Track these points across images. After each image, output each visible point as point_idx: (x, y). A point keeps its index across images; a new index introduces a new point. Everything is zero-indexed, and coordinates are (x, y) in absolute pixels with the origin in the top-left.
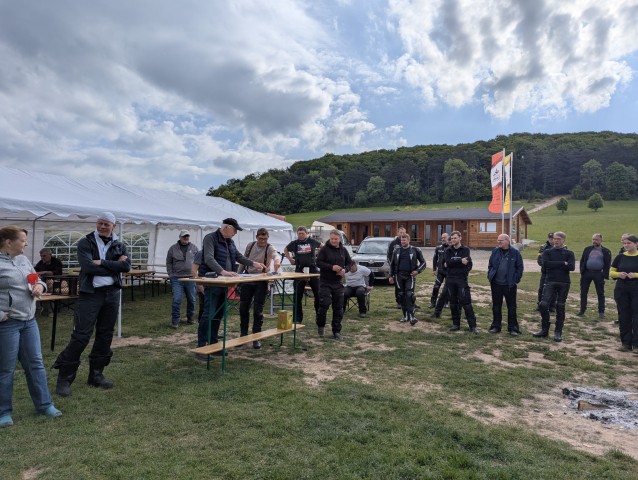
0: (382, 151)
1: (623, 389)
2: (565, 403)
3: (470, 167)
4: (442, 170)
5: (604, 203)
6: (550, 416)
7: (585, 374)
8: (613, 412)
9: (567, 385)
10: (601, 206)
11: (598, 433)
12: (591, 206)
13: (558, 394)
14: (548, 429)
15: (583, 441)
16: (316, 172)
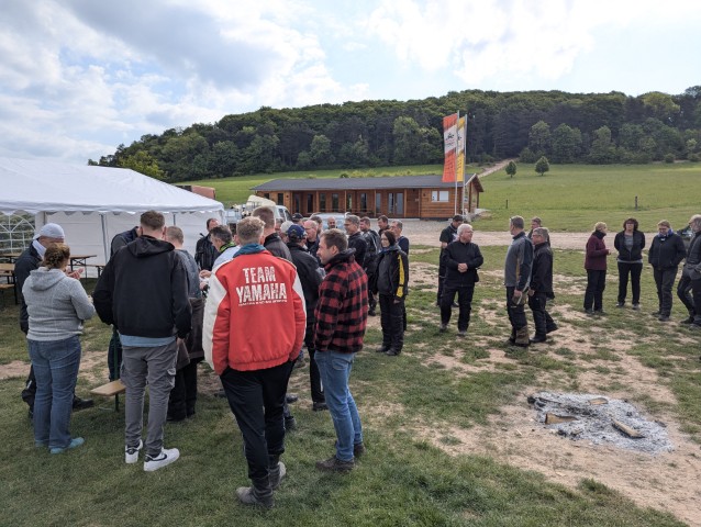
0: (326, 106)
1: (586, 392)
2: (532, 414)
3: (421, 127)
4: (391, 130)
5: (550, 166)
6: (518, 436)
7: (547, 375)
8: (580, 424)
9: (531, 391)
10: (547, 170)
11: (569, 454)
12: (538, 170)
13: (522, 404)
14: (518, 454)
15: (556, 468)
16: (251, 129)
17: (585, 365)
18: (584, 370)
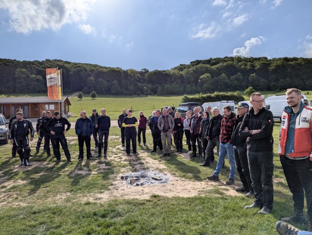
1: (139, 171)
2: (124, 182)
3: (31, 74)
5: (97, 95)
6: (123, 190)
7: (124, 169)
8: (142, 181)
9: (121, 175)
10: (95, 97)
11: (143, 190)
12: (92, 97)
13: (119, 180)
14: (126, 195)
15: (140, 195)
17: (135, 163)
18: (136, 165)
